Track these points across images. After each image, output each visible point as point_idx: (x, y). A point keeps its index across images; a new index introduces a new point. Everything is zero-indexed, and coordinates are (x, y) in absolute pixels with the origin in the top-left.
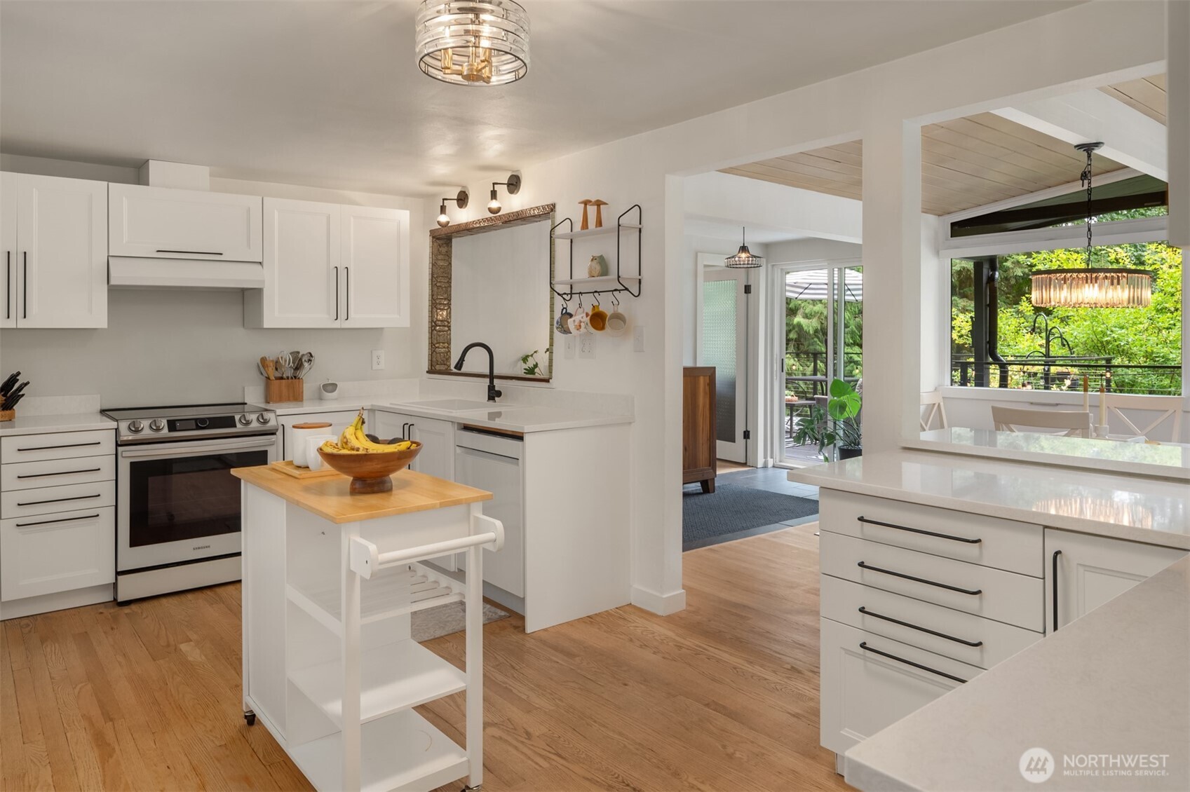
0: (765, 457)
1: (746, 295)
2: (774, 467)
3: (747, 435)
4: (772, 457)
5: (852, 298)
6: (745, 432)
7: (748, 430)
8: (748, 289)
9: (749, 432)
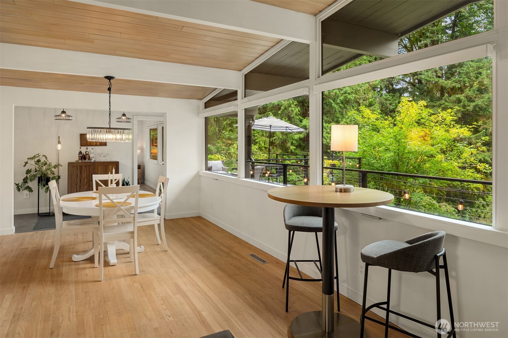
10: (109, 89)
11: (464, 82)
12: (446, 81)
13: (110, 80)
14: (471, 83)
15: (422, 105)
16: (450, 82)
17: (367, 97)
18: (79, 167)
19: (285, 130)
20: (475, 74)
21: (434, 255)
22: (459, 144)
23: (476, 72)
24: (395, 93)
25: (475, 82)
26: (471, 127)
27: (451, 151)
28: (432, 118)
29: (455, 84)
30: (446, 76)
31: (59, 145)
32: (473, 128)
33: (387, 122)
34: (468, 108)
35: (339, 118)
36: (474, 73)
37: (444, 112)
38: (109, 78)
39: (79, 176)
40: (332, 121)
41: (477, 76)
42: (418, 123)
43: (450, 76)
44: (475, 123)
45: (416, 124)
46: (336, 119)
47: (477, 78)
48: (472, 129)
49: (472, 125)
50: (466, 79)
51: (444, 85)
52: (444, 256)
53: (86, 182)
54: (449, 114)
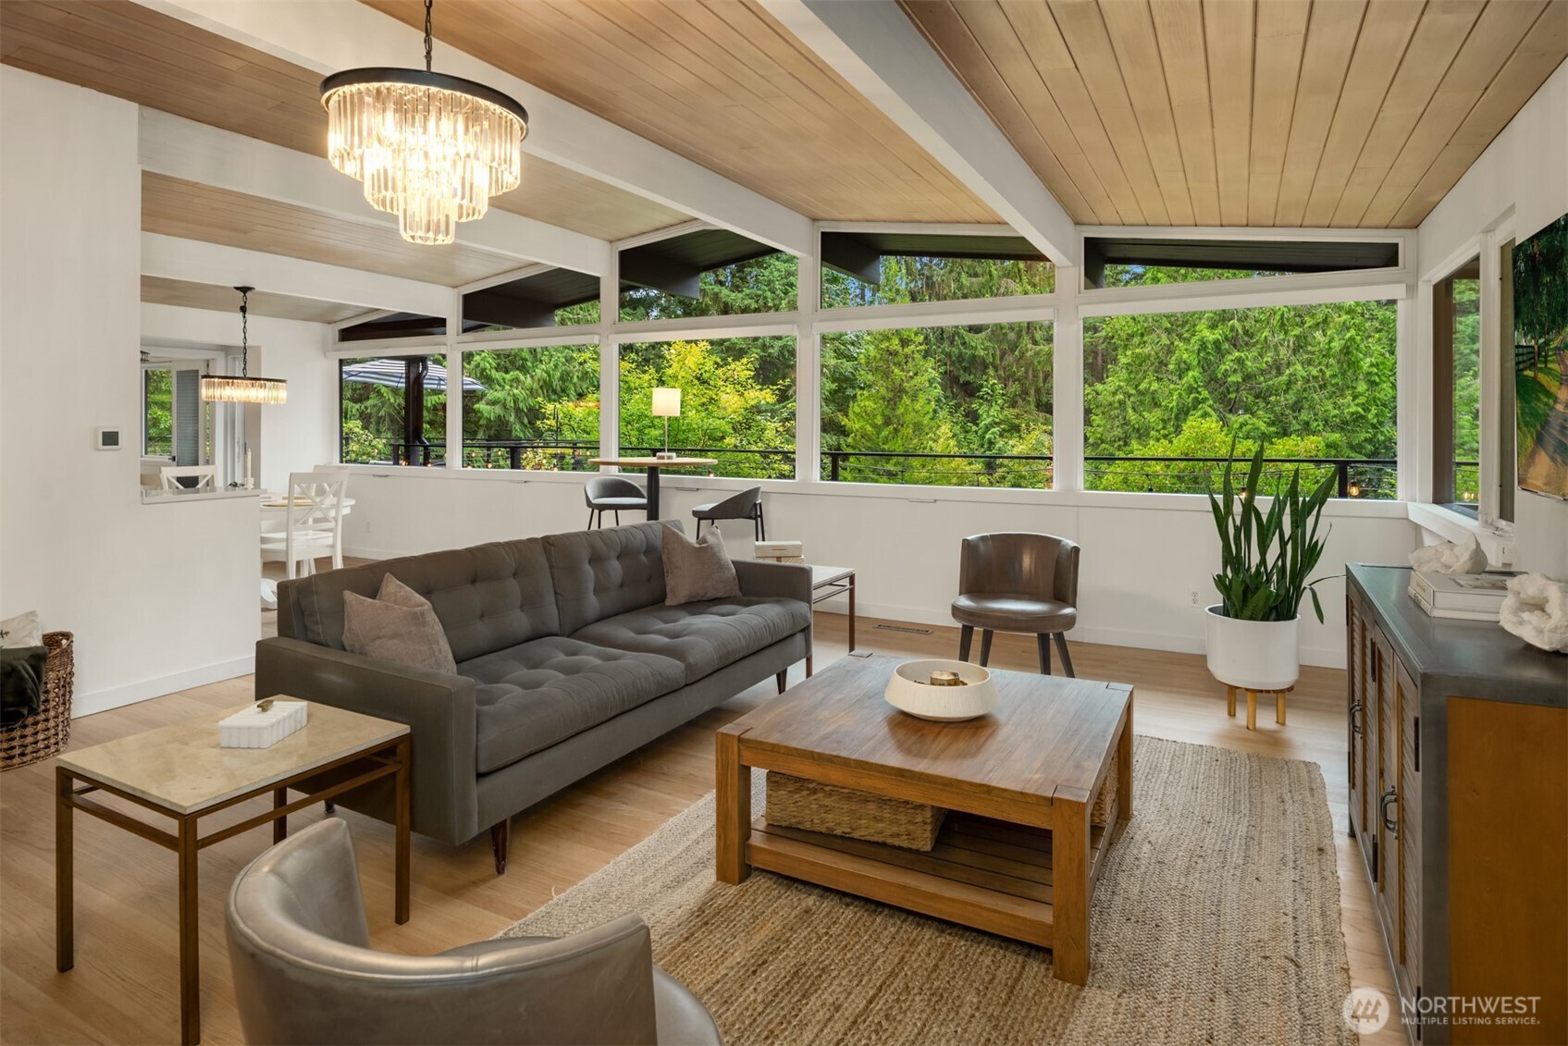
10: (243, 309)
11: (765, 298)
12: (734, 294)
13: (245, 293)
14: (777, 302)
15: (703, 348)
16: (740, 295)
17: (589, 318)
19: (396, 384)
20: (784, 285)
21: (753, 503)
22: (760, 418)
23: (785, 281)
24: (635, 309)
25: (783, 302)
26: (775, 387)
27: (749, 429)
28: (720, 372)
29: (750, 301)
30: (732, 283)
32: (777, 389)
33: (646, 377)
34: (771, 351)
35: (526, 360)
36: (781, 282)
37: (737, 363)
38: (245, 290)
40: (511, 367)
41: (786, 289)
42: (698, 379)
43: (740, 283)
44: (781, 382)
45: (696, 382)
46: (521, 362)
47: (786, 293)
48: (777, 392)
49: (777, 385)
50: (768, 294)
51: (729, 300)
52: (760, 504)
54: (744, 367)
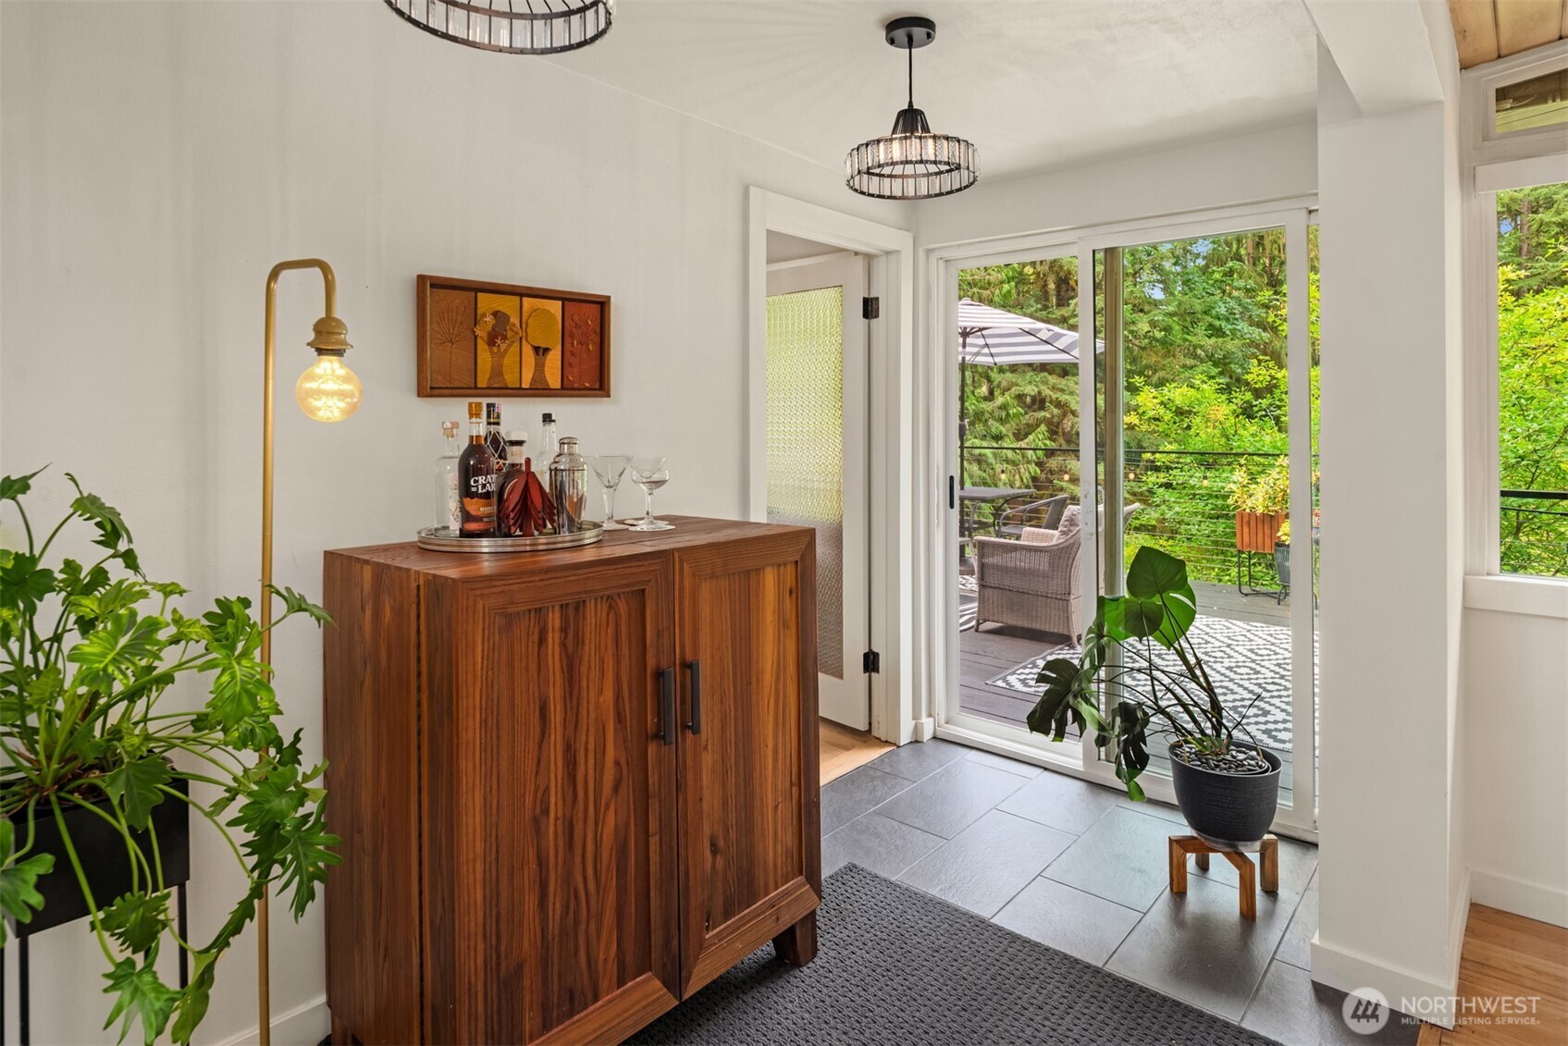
0: (916, 716)
1: (866, 321)
2: (935, 738)
3: (871, 662)
4: (930, 715)
5: (989, 360)
6: (866, 656)
7: (875, 650)
8: (870, 308)
9: (876, 655)
18: (554, 619)
31: (329, 366)
39: (556, 716)
53: (617, 763)
